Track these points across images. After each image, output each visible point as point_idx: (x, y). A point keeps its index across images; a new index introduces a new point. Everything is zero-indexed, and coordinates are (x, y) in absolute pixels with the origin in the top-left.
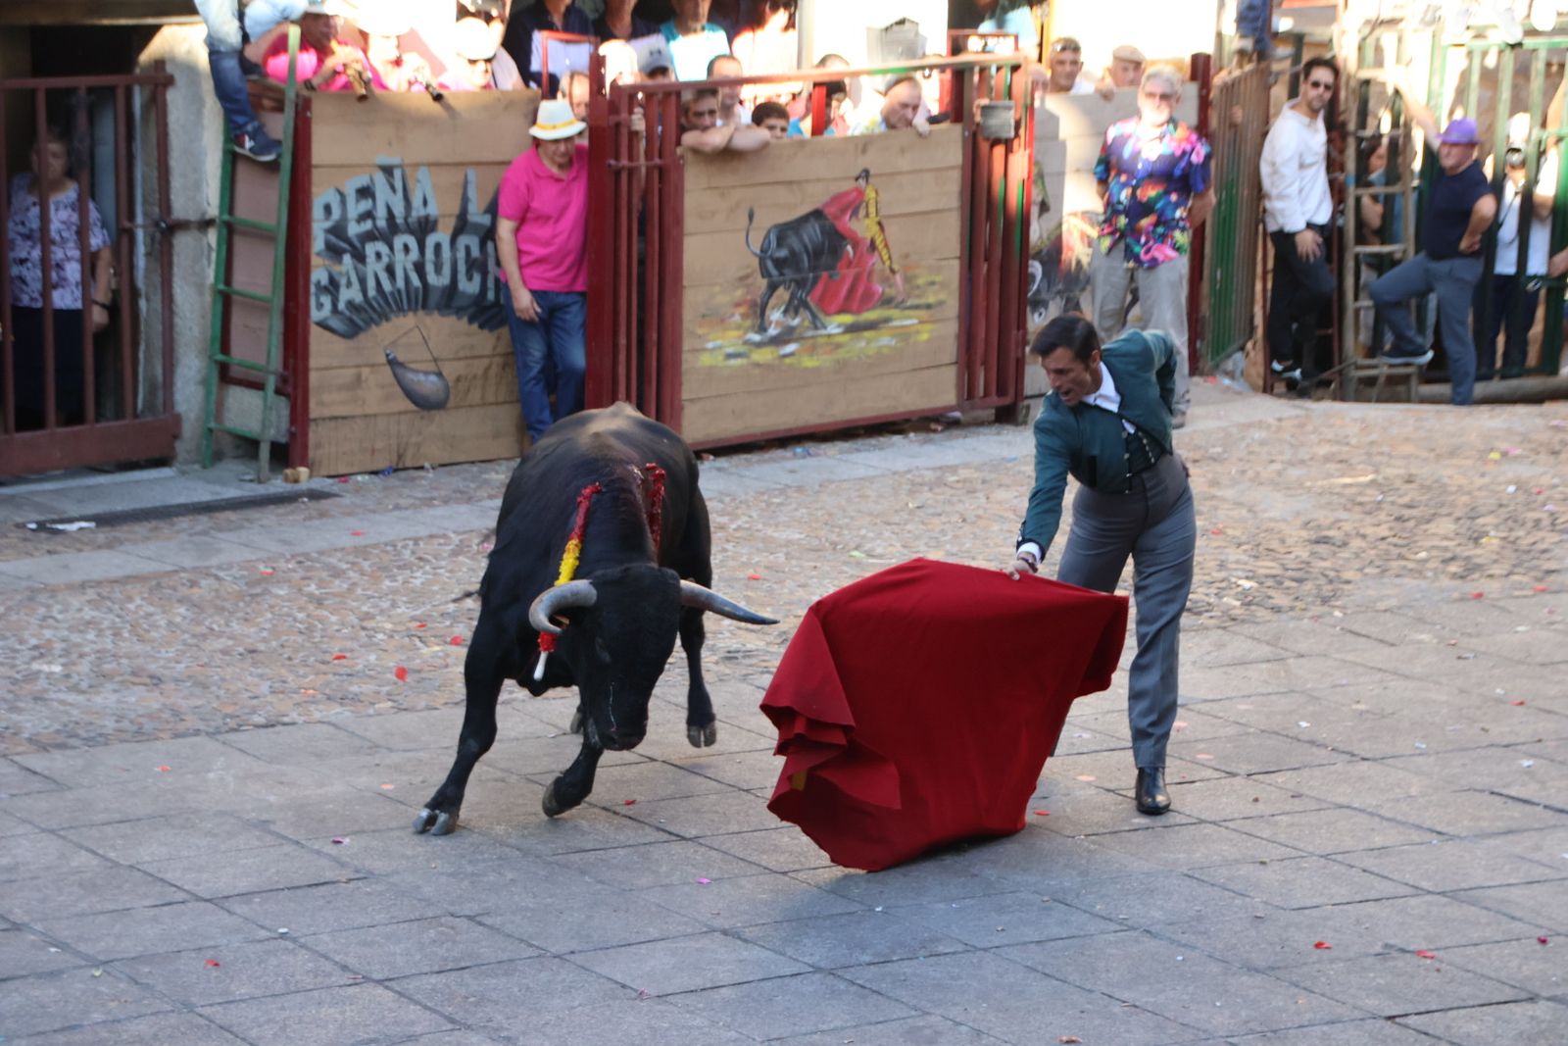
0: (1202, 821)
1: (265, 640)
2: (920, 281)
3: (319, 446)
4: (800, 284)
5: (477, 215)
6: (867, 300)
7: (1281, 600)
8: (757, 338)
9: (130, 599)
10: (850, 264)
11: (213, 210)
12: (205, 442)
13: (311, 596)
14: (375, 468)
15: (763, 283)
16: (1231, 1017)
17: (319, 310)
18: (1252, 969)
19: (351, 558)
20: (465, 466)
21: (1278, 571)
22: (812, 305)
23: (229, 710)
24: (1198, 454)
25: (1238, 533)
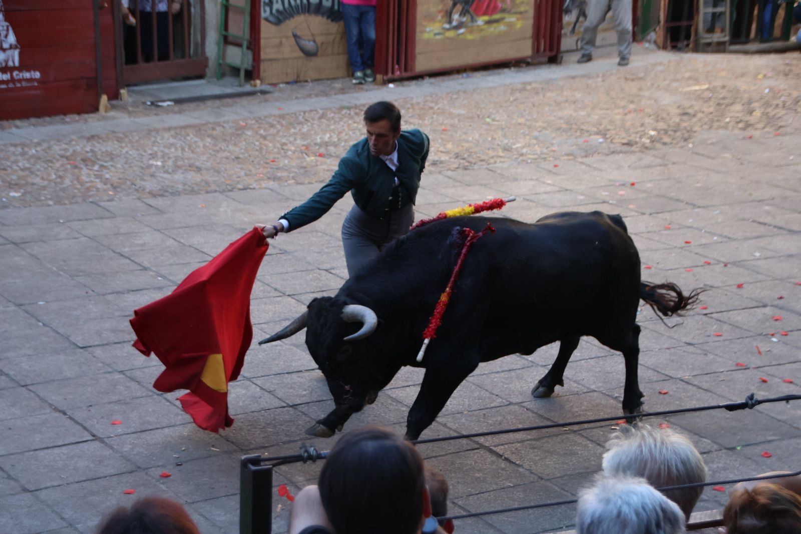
1: (243, 154)
2: (518, 2)
3: (264, 71)
4: (467, 3)
6: (495, 10)
7: (666, 139)
8: (447, 26)
9: (188, 135)
12: (218, 69)
13: (261, 135)
14: (288, 81)
15: (451, 3)
17: (265, 13)
19: (278, 119)
20: (325, 81)
21: (666, 127)
22: (471, 11)
23: (228, 182)
24: (634, 77)
25: (650, 111)
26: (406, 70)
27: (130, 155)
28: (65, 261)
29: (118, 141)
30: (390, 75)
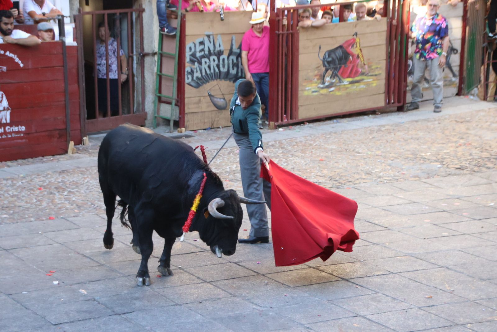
0: (464, 234)
2: (373, 67)
3: (188, 121)
4: (335, 69)
5: (236, 49)
6: (356, 73)
7: (490, 165)
8: (322, 86)
10: (351, 62)
11: (156, 50)
12: (154, 120)
14: (205, 128)
15: (324, 69)
16: (475, 294)
17: (188, 80)
18: (482, 280)
21: (489, 156)
22: (339, 75)
24: (463, 120)
25: (476, 144)
26: (291, 118)
27: (91, 183)
28: (42, 262)
29: (82, 174)
30: (280, 122)
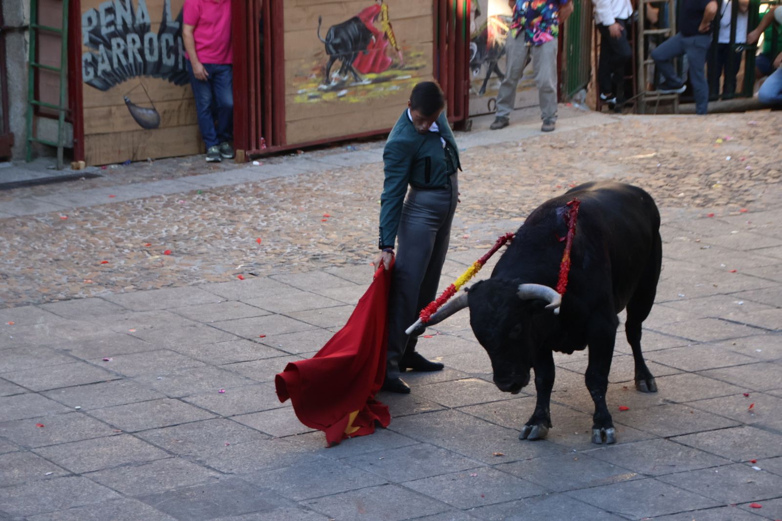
1: (63, 254)
2: (412, 55)
3: (90, 149)
4: (348, 57)
5: (171, 22)
6: (384, 66)
8: (325, 87)
10: (374, 46)
11: (27, 21)
12: (27, 148)
13: (88, 230)
14: (121, 161)
15: (327, 57)
17: (87, 75)
19: (109, 209)
20: (170, 159)
22: (354, 69)
23: (46, 291)
24: (563, 144)
26: (274, 143)
30: (254, 149)
